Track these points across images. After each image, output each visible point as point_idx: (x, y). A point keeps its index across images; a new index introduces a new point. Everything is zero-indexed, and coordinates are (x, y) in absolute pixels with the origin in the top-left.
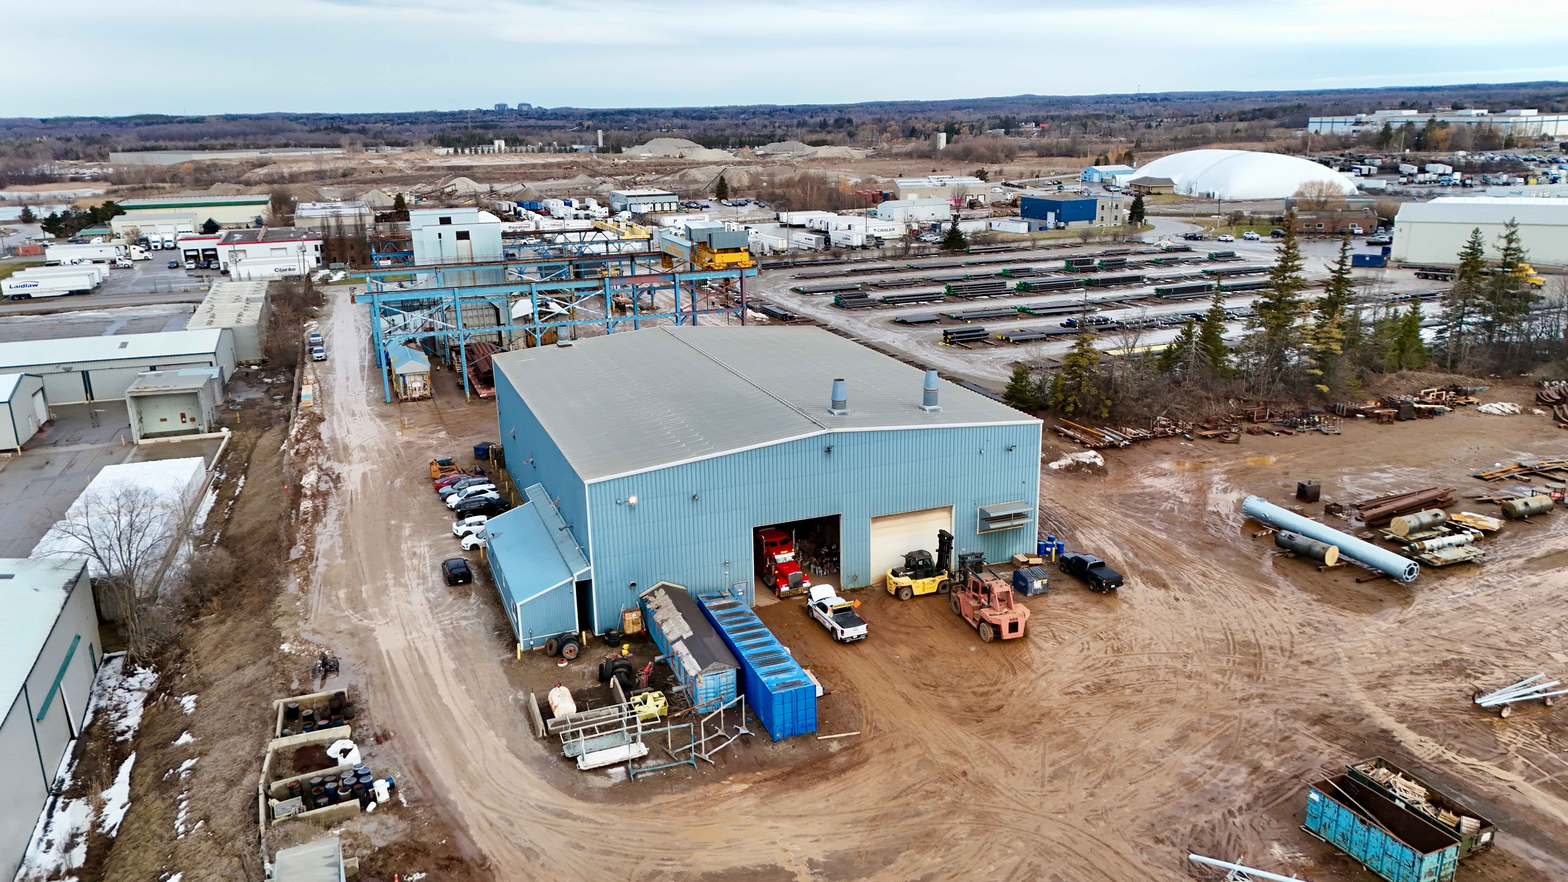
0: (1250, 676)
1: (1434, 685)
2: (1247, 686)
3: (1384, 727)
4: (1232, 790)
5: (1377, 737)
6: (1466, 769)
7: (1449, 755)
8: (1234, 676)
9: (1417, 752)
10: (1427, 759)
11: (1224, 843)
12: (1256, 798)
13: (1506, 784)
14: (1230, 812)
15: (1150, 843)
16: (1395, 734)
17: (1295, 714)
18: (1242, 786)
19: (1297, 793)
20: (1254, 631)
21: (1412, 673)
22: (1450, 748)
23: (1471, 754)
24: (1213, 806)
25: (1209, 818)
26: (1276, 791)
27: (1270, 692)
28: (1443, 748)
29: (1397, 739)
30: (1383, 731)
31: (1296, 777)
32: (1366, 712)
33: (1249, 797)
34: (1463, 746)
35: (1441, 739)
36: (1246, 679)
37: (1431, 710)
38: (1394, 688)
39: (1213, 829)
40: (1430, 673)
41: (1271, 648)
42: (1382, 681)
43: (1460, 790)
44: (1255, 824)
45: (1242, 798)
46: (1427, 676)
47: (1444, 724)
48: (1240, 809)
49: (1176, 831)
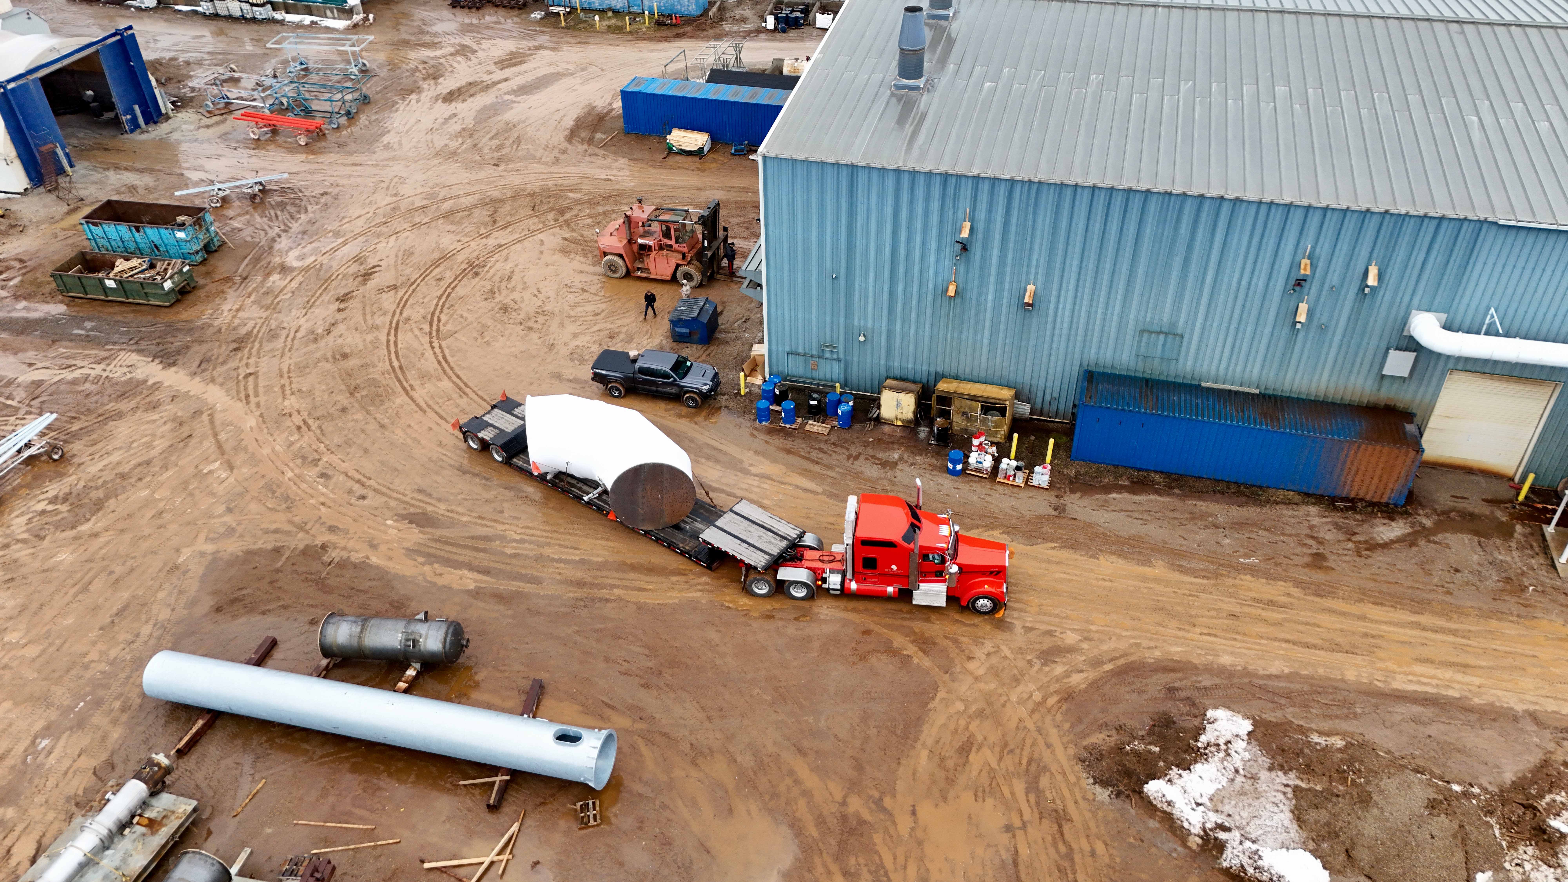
0: (345, 356)
1: (115, 457)
2: (340, 341)
3: (173, 369)
4: (294, 245)
5: (178, 352)
6: (79, 363)
7: (98, 369)
8: (361, 347)
9: (134, 358)
10: (122, 353)
11: (279, 213)
12: (271, 248)
13: (40, 365)
14: (286, 231)
15: (329, 190)
16: (160, 367)
17: (273, 335)
18: (287, 252)
19: (239, 266)
20: (382, 426)
21: (148, 463)
22: (97, 380)
23: (74, 382)
24: (301, 229)
25: (300, 222)
26: (257, 260)
27: (313, 347)
28: (105, 375)
29: (157, 361)
30: (173, 364)
31: (246, 278)
32: (197, 379)
33: (277, 246)
34: (81, 388)
35: (107, 385)
36: (347, 350)
37: (120, 415)
38: (168, 427)
39: (292, 217)
40: (123, 476)
41: (344, 410)
42: (185, 431)
43: (88, 336)
44: (263, 233)
45: (283, 243)
46: (125, 468)
47: (103, 404)
48: (280, 236)
49: (317, 203)
